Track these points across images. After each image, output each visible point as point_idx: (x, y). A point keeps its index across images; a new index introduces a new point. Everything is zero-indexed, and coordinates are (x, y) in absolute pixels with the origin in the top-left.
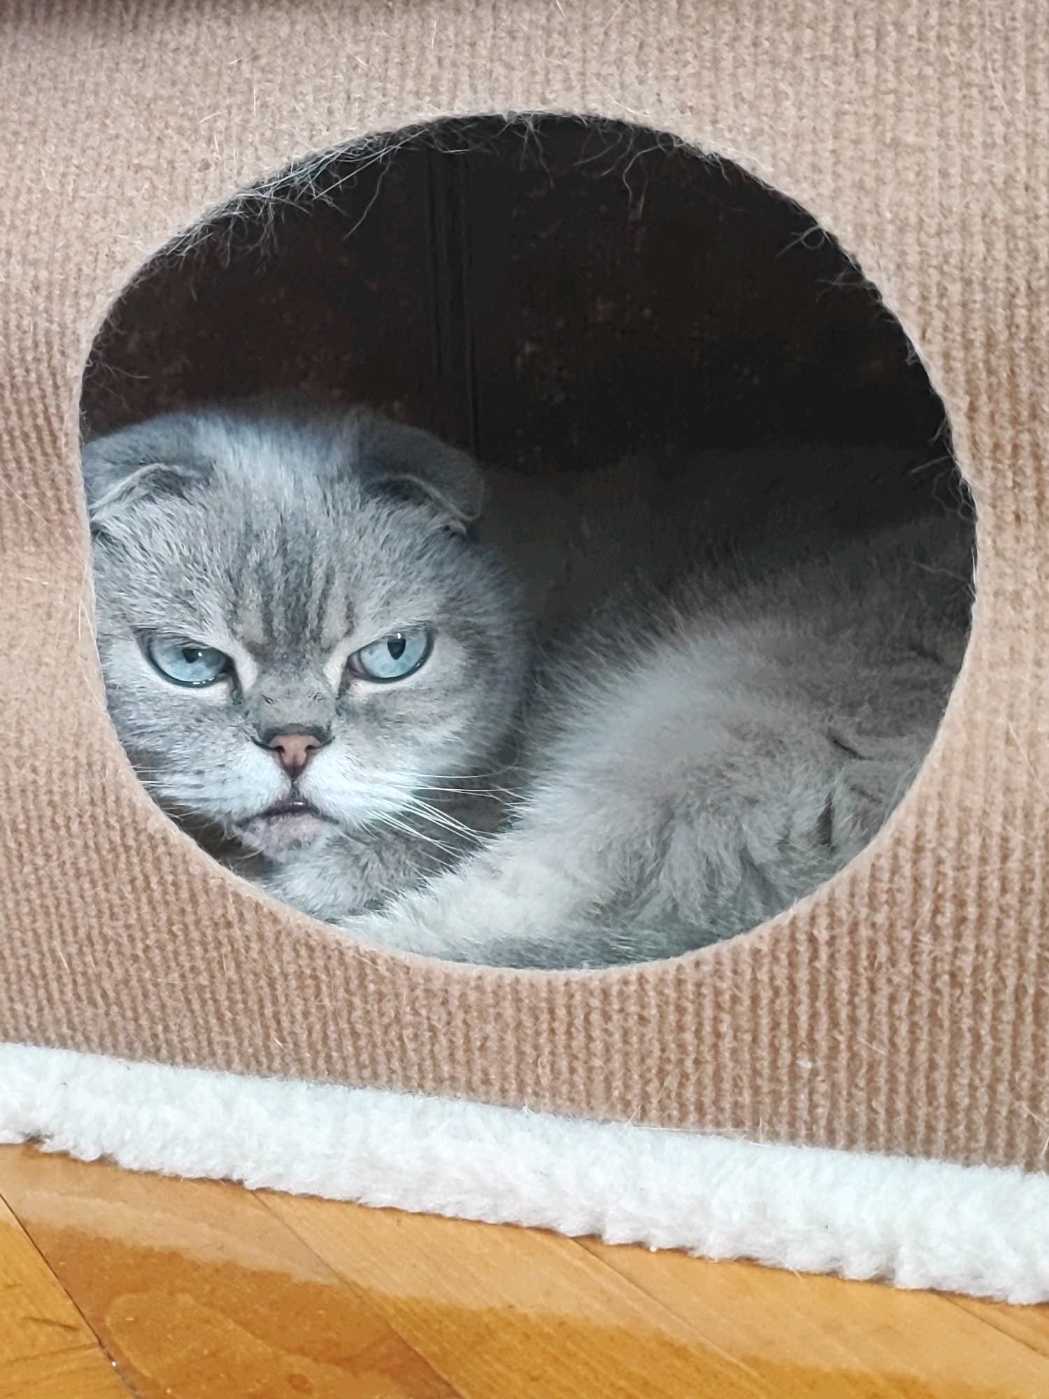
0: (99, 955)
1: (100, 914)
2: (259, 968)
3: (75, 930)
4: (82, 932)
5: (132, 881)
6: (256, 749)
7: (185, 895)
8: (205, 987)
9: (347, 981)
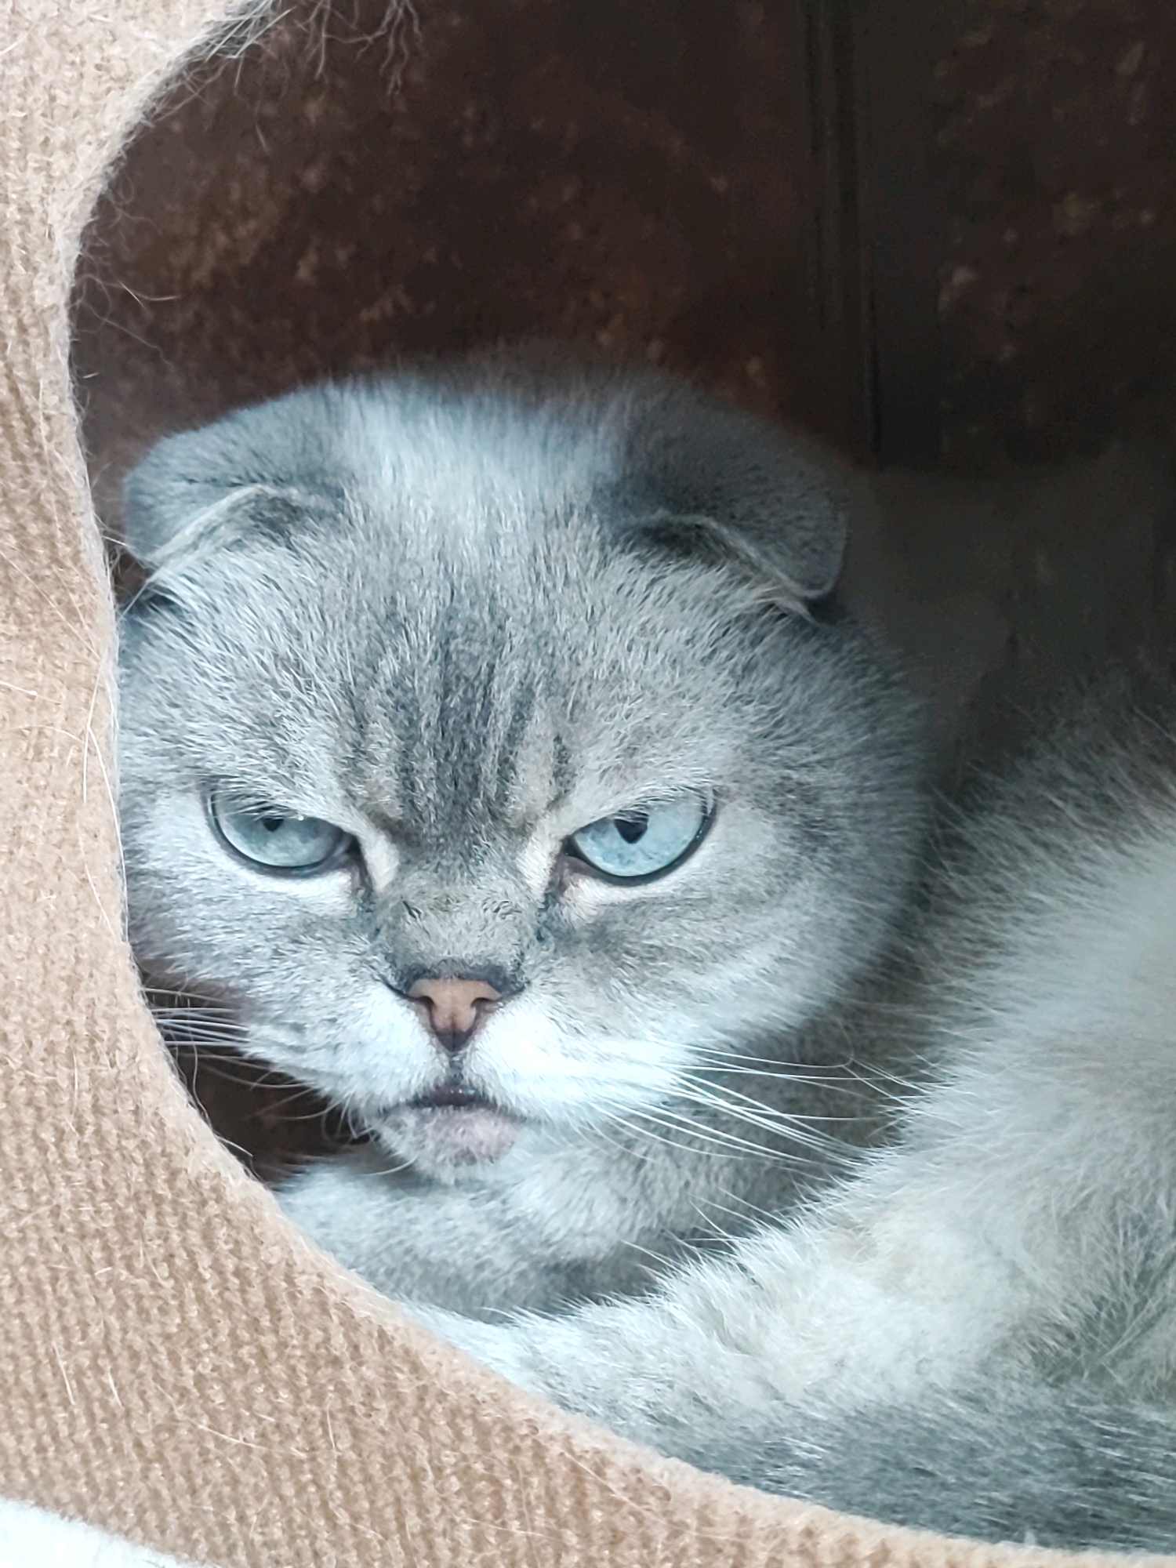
0: (126, 1377)
1: (121, 1308)
2: (391, 1445)
3: (84, 1326)
4: (95, 1331)
5: (170, 1257)
6: (390, 996)
7: (257, 1297)
8: (302, 1461)
9: (551, 1496)
